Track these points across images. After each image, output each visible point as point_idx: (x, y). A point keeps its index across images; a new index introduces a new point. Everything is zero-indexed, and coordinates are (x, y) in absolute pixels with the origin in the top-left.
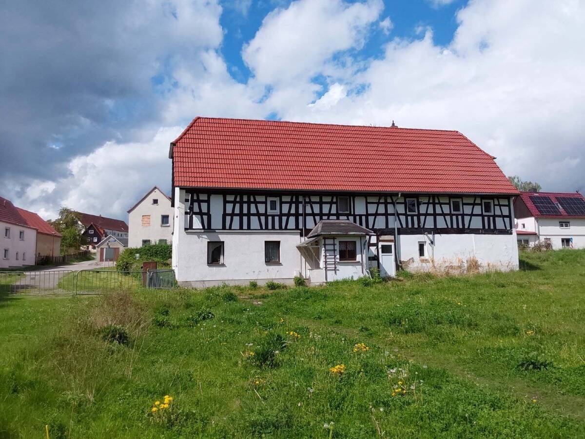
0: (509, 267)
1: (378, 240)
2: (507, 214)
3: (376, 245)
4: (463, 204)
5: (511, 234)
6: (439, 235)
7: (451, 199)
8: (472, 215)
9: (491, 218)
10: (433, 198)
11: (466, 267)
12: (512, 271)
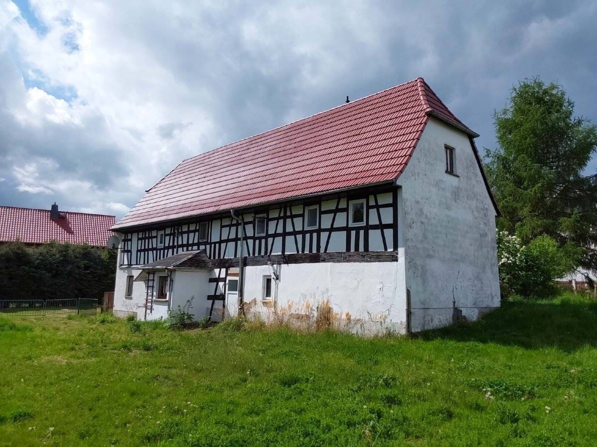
0: (384, 326)
1: (227, 274)
2: (390, 221)
3: (224, 280)
4: (321, 213)
5: (395, 259)
6: (286, 265)
7: (306, 208)
8: (332, 230)
9: (362, 232)
10: (284, 209)
11: (315, 319)
12: (390, 334)
